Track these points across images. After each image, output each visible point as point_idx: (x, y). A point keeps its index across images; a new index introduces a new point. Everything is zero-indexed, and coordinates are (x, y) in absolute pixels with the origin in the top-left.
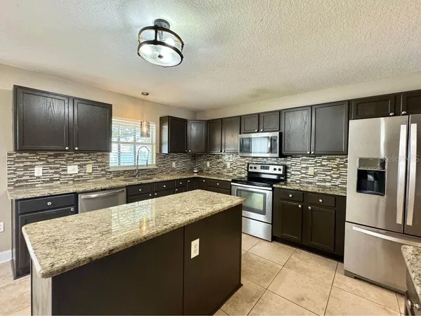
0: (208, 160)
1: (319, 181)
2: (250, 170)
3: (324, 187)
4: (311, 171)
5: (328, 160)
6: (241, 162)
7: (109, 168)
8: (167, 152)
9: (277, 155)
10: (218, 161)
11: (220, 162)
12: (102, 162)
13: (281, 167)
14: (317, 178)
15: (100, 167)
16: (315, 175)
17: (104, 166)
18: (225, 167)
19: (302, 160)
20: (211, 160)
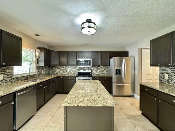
0: (58, 69)
1: (101, 74)
2: (79, 72)
3: (102, 75)
4: (99, 71)
5: (103, 67)
6: (74, 69)
7: (13, 76)
8: (44, 66)
9: (91, 66)
10: (63, 69)
11: (64, 69)
12: (9, 72)
13: (90, 70)
14: (100, 73)
15: (8, 75)
16: (100, 72)
17: (10, 75)
18: (67, 71)
19: (96, 67)
20: (59, 69)
